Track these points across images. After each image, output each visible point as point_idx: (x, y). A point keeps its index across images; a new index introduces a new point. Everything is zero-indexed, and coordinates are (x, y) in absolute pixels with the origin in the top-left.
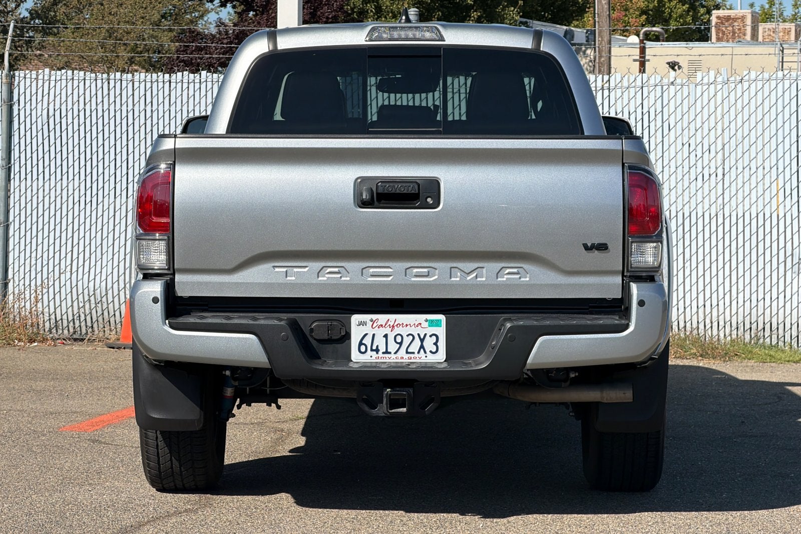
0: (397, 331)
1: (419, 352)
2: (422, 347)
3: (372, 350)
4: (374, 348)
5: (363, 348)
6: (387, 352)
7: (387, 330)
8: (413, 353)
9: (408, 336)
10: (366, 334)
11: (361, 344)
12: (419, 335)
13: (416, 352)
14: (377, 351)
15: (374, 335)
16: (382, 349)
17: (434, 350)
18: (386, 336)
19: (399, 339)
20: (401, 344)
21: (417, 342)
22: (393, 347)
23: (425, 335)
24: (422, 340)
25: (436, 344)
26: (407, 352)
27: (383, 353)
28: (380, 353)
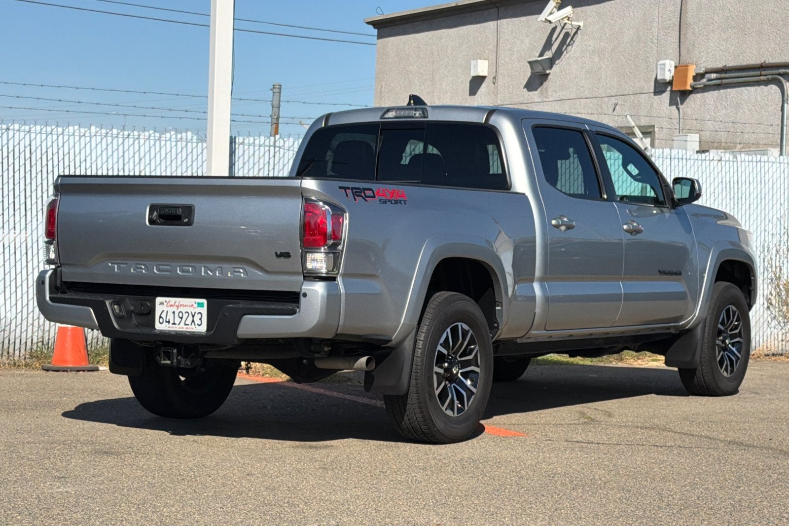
0: (181, 309)
1: (191, 324)
2: (193, 321)
3: (166, 322)
4: (167, 320)
5: (161, 321)
6: (174, 324)
7: (175, 309)
8: (188, 325)
9: (186, 312)
10: (163, 311)
11: (160, 317)
12: (192, 313)
13: (190, 324)
14: (169, 322)
15: (167, 312)
16: (172, 322)
17: (199, 323)
18: (174, 313)
19: (181, 315)
20: (181, 318)
21: (190, 318)
22: (177, 320)
23: (195, 313)
24: (193, 316)
25: (200, 319)
26: (185, 324)
27: (173, 324)
28: (171, 324)
